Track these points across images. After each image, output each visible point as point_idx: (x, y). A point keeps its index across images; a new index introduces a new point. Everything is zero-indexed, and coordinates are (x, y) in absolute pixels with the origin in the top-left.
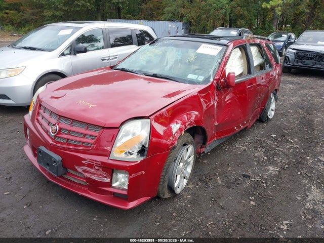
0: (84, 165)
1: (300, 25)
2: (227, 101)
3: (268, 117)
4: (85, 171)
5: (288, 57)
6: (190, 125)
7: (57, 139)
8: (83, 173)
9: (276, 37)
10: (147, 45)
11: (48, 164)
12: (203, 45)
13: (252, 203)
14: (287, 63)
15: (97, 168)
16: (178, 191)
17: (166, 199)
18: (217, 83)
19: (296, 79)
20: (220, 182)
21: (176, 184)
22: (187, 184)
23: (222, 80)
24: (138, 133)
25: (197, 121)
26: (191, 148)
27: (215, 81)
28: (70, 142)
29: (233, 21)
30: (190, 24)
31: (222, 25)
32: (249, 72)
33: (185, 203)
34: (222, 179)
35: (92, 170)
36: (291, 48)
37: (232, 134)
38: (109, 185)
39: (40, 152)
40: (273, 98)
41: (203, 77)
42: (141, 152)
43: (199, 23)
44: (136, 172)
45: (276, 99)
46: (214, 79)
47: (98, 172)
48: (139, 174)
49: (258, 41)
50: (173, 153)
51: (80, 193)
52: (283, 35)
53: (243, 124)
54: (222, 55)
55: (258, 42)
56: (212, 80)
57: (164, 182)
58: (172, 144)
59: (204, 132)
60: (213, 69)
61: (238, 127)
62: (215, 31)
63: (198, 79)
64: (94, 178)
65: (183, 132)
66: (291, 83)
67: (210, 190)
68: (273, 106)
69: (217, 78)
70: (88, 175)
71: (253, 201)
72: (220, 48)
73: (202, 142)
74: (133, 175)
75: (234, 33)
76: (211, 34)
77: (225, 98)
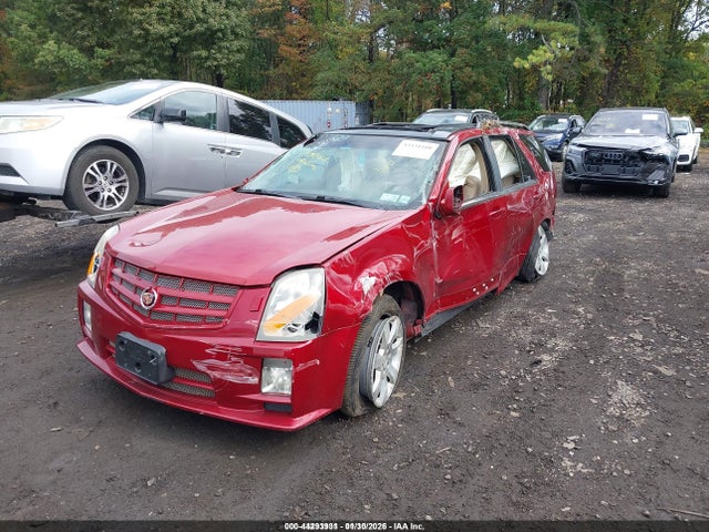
0: (209, 356)
1: (593, 99)
2: (455, 239)
3: (536, 272)
4: (211, 368)
5: (571, 161)
6: (392, 278)
7: (154, 317)
8: (209, 372)
9: (547, 123)
10: (300, 147)
11: (138, 365)
12: (405, 141)
13: (513, 413)
14: (569, 173)
15: (233, 359)
16: (379, 402)
17: (357, 417)
18: (434, 206)
19: (591, 203)
20: (452, 384)
21: (375, 387)
22: (394, 392)
23: (443, 202)
24: (304, 292)
25: (405, 272)
26: (397, 323)
27: (430, 204)
28: (179, 319)
29: (458, 95)
30: (372, 104)
31: (438, 105)
32: (492, 187)
33: (393, 422)
34: (457, 380)
35: (226, 365)
36: (574, 144)
37: (468, 301)
38: (257, 388)
39: (122, 343)
40: (544, 236)
41: (409, 198)
42: (312, 325)
43: (390, 102)
44: (305, 361)
45: (549, 238)
46: (429, 201)
47: (237, 367)
48: (310, 363)
49: (505, 131)
50: (366, 328)
51: (202, 412)
52: (560, 120)
53: (489, 284)
54: (439, 158)
55: (506, 133)
56: (424, 201)
57: (353, 381)
58: (365, 311)
59: (417, 294)
60: (426, 182)
61: (481, 289)
62: (424, 116)
63: (400, 201)
64: (230, 378)
65: (382, 291)
66: (580, 210)
67: (435, 398)
68: (544, 251)
69: (434, 197)
70: (216, 374)
71: (515, 410)
72: (435, 146)
73: (415, 314)
74: (301, 367)
75: (462, 118)
76: (417, 122)
77: (450, 234)
